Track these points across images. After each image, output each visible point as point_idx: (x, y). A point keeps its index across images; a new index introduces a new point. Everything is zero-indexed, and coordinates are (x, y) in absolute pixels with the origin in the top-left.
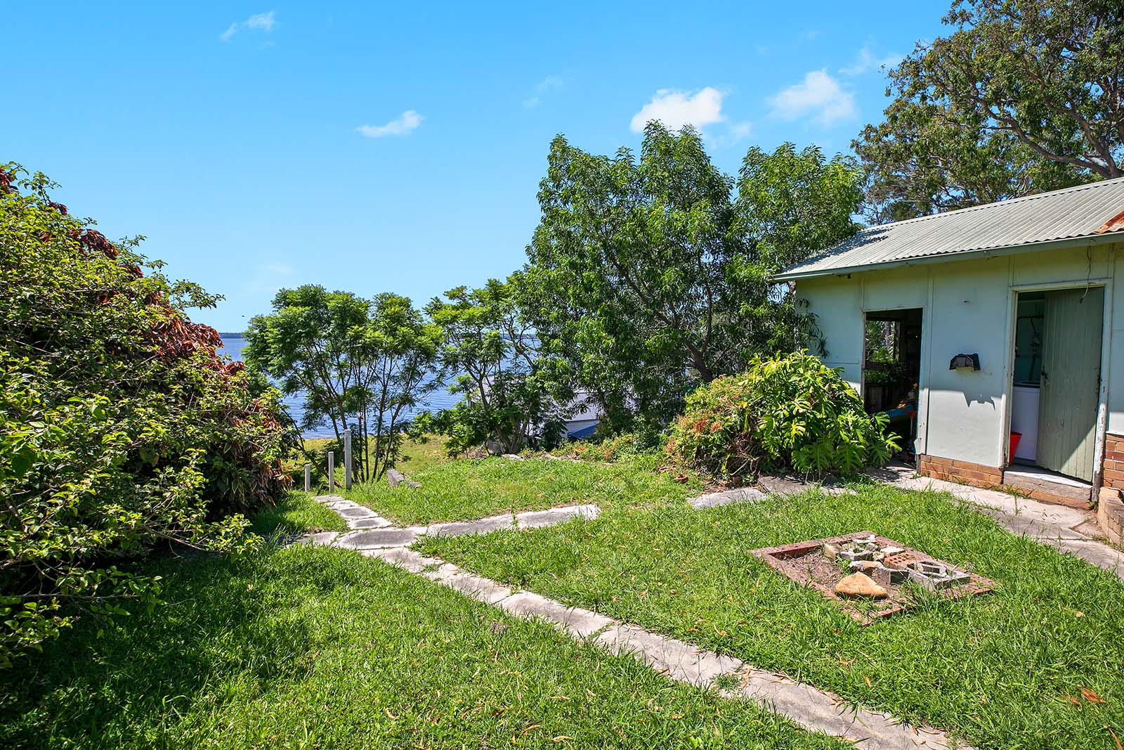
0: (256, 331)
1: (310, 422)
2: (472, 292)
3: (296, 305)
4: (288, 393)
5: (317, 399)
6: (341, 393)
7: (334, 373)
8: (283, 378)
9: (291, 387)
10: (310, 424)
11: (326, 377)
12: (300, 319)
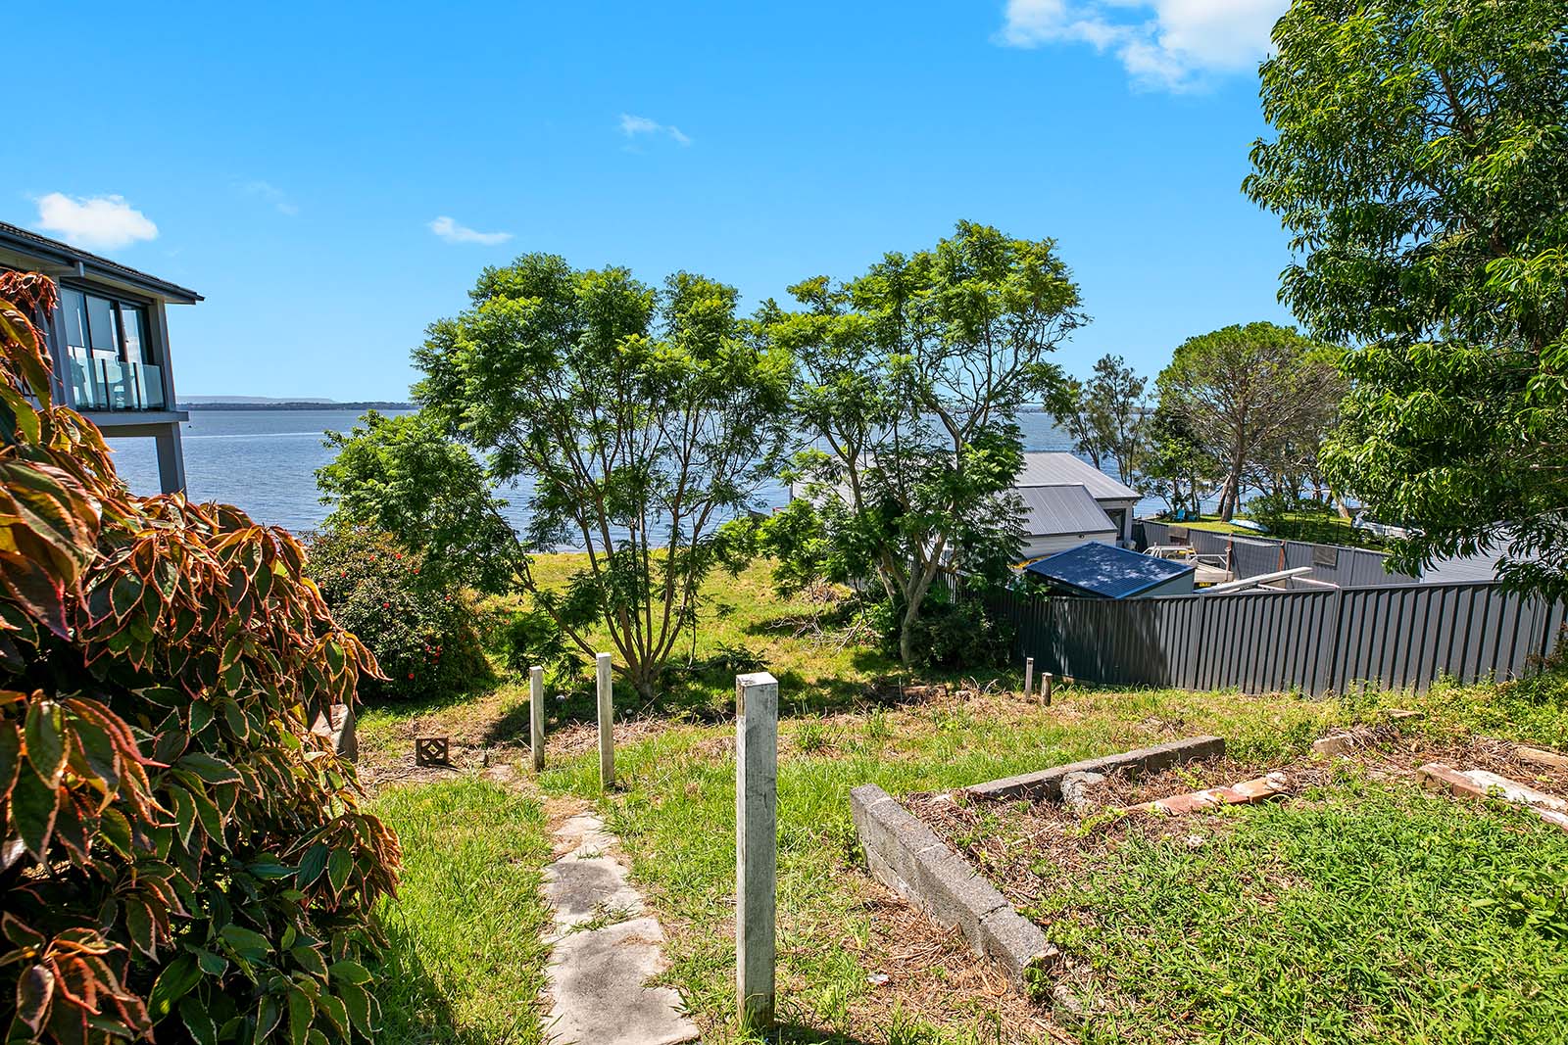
0: (439, 352)
1: (543, 535)
2: (839, 288)
3: (513, 295)
4: (503, 477)
5: (555, 491)
6: (599, 477)
7: (585, 441)
8: (491, 450)
9: (507, 466)
10: (542, 539)
11: (570, 448)
12: (522, 322)
